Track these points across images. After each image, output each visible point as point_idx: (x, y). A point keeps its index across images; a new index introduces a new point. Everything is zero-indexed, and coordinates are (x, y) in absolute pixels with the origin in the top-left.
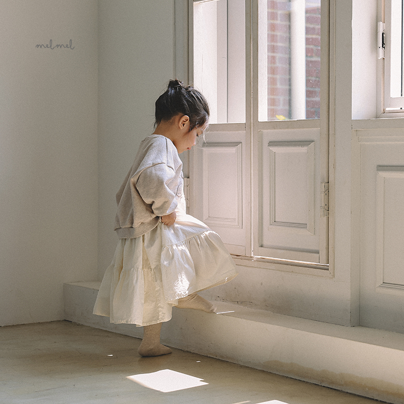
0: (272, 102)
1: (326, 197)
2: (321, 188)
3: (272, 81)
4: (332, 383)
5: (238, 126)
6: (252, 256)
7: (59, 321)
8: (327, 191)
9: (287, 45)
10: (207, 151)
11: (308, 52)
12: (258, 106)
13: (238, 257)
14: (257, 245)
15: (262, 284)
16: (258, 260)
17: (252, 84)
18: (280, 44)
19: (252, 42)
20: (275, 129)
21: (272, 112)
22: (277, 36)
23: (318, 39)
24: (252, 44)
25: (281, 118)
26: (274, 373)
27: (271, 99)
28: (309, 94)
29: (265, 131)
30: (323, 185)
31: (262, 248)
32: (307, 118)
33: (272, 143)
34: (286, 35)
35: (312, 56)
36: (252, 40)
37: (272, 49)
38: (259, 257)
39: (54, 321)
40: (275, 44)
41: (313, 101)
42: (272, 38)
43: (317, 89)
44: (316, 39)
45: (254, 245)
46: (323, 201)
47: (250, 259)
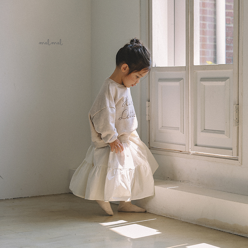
0: (203, 53)
1: (237, 113)
2: (233, 108)
3: (203, 40)
4: (240, 232)
5: (180, 68)
6: (190, 151)
7: (66, 193)
8: (238, 110)
9: (213, 16)
10: (161, 84)
11: (227, 21)
12: (193, 56)
13: (181, 152)
14: (193, 144)
15: (196, 169)
16: (194, 154)
17: (190, 41)
18: (208, 16)
19: (190, 14)
20: (204, 70)
21: (202, 60)
22: (206, 10)
23: (232, 12)
24: (190, 16)
25: (210, 63)
26: (204, 226)
27: (203, 51)
28: (227, 48)
29: (199, 71)
30: (235, 106)
31: (196, 147)
32: (226, 63)
33: (203, 79)
34: (212, 10)
35: (229, 24)
36: (190, 13)
37: (203, 19)
38: (194, 152)
39: (63, 194)
40: (205, 16)
41: (229, 53)
42: (203, 12)
43: (232, 45)
44: (231, 13)
45: (191, 144)
46: (235, 116)
47: (188, 153)
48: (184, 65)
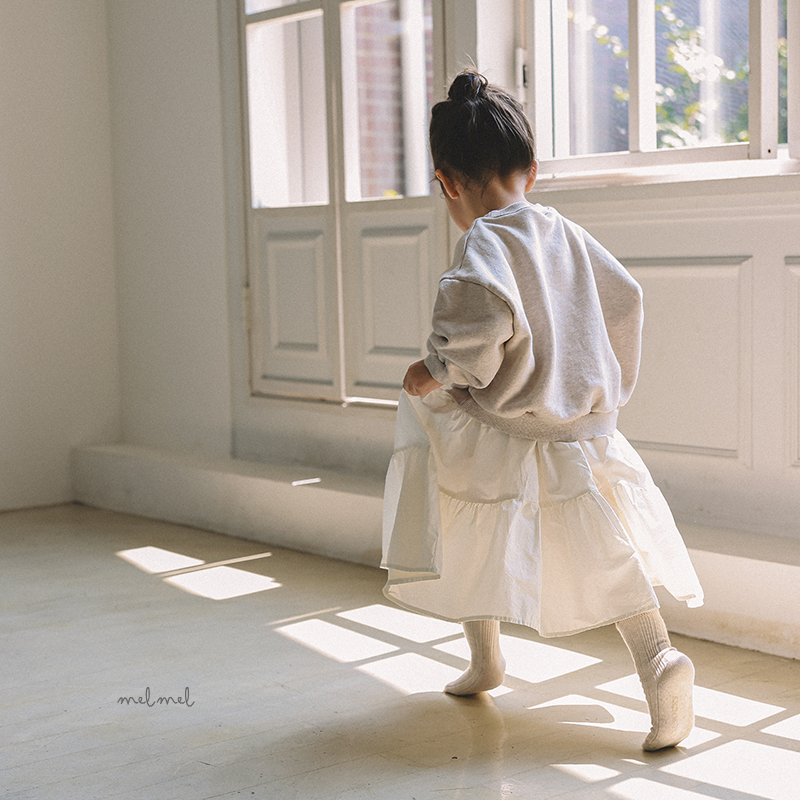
6: (343, 398)
25: (391, 195)
47: (340, 403)
48: (325, 202)
